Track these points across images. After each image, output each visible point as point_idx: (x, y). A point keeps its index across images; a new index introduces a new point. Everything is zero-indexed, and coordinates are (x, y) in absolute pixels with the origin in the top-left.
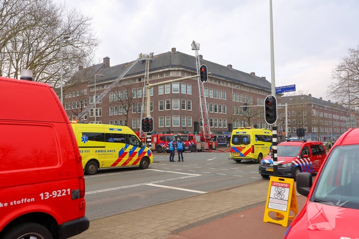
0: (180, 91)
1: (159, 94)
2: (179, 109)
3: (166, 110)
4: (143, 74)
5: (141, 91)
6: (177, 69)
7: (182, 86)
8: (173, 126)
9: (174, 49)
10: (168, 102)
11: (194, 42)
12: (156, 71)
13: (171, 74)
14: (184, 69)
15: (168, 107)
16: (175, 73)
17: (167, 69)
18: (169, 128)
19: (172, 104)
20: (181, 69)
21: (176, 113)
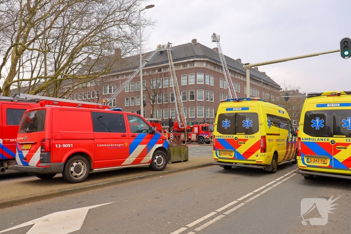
0: (205, 82)
1: (182, 85)
2: (203, 100)
3: (189, 101)
4: (167, 64)
5: (168, 80)
6: (202, 59)
7: (206, 76)
8: (198, 117)
9: (194, 41)
10: (192, 93)
11: (214, 34)
12: (180, 62)
13: (196, 65)
14: (209, 60)
15: (192, 97)
16: (200, 63)
17: (192, 60)
18: (192, 119)
19: (196, 95)
20: (206, 59)
21: (201, 104)
